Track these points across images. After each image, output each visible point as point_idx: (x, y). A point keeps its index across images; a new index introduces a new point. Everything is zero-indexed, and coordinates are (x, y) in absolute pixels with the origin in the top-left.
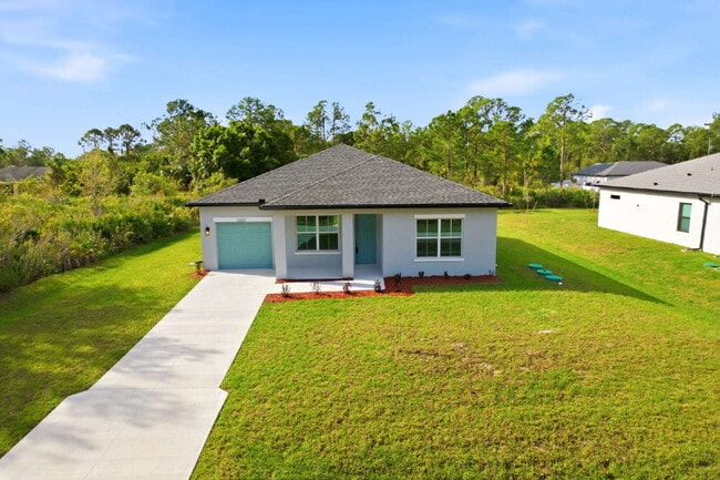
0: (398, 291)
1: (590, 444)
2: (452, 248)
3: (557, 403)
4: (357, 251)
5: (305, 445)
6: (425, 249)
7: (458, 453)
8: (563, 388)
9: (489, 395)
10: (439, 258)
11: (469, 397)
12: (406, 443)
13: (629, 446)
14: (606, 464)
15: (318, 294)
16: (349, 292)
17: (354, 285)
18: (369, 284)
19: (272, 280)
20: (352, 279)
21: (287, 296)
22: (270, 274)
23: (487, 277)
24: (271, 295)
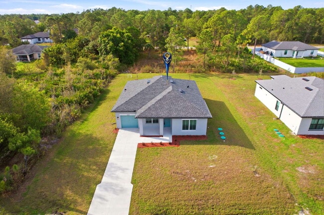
0: (175, 144)
1: (211, 201)
2: (193, 127)
3: (207, 190)
4: (164, 124)
5: (151, 200)
6: (185, 127)
7: (183, 202)
8: (210, 186)
9: (192, 187)
10: (189, 130)
11: (188, 188)
12: (172, 200)
13: (220, 201)
14: (213, 206)
15: (152, 144)
16: (162, 144)
17: (163, 139)
18: (167, 139)
19: (139, 135)
20: (162, 136)
21: (144, 144)
22: (138, 131)
23: (203, 136)
24: (139, 144)
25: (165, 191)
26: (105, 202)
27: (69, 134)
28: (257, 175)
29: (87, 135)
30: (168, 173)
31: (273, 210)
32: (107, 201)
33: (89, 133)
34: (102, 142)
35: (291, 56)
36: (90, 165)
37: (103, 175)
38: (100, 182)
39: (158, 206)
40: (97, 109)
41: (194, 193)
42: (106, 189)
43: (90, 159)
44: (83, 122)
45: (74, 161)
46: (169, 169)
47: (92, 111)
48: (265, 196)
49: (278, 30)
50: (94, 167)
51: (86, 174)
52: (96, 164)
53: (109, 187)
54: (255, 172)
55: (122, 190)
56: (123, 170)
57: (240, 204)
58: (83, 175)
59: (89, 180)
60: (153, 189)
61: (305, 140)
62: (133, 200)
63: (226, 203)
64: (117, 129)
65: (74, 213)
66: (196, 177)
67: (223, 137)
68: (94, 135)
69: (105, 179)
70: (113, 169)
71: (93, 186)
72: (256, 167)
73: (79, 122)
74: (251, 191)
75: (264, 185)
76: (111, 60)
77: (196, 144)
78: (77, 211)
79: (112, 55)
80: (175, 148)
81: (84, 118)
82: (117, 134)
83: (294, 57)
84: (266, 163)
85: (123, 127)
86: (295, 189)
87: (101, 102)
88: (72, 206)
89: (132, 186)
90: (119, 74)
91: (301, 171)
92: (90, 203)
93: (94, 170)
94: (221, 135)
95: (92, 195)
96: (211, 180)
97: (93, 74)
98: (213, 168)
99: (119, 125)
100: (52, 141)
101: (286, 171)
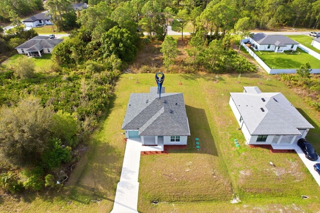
0: (166, 153)
1: (185, 193)
3: (183, 186)
5: (150, 193)
6: (172, 140)
7: (168, 194)
8: (185, 183)
9: (174, 184)
10: (175, 142)
11: (171, 185)
12: (162, 192)
13: (190, 193)
15: (150, 152)
16: (157, 152)
17: (158, 148)
18: (160, 148)
19: (141, 144)
20: (157, 145)
21: (145, 153)
22: (140, 141)
23: (185, 146)
24: (142, 152)
25: (158, 187)
26: (123, 194)
27: (92, 142)
28: (214, 177)
29: (105, 144)
30: (160, 175)
31: (219, 198)
32: (124, 193)
33: (106, 141)
34: (116, 150)
35: (274, 49)
36: (111, 169)
37: (120, 176)
38: (119, 181)
39: (154, 196)
40: (108, 117)
41: (175, 188)
42: (122, 186)
43: (110, 164)
44: (100, 131)
45: (101, 165)
46: (160, 172)
47: (105, 120)
48: (217, 190)
49: (270, 13)
50: (114, 171)
51: (109, 175)
52: (114, 168)
53: (125, 185)
54: (214, 175)
55: (133, 187)
56: (132, 172)
57: (201, 195)
58: (108, 176)
59: (112, 179)
60: (151, 185)
61: (253, 149)
62: (139, 193)
63: (193, 194)
64: (126, 139)
65: (107, 200)
66: (177, 178)
67: (198, 147)
68: (110, 144)
69: (122, 179)
70: (126, 172)
71: (115, 184)
72: (215, 170)
73: (97, 131)
74: (209, 187)
75: (218, 183)
76: (114, 60)
77: (179, 153)
78: (108, 199)
79: (114, 56)
80: (165, 155)
81: (101, 126)
82: (126, 143)
83: (276, 51)
84: (222, 167)
85: (130, 137)
86: (235, 185)
87: (110, 109)
88: (105, 196)
89: (139, 183)
90: (122, 74)
91: (242, 173)
92: (115, 195)
93: (114, 172)
94: (197, 145)
95: (115, 190)
96: (186, 180)
97: (101, 79)
98: (188, 172)
99: (127, 135)
100: (83, 149)
101: (233, 173)
